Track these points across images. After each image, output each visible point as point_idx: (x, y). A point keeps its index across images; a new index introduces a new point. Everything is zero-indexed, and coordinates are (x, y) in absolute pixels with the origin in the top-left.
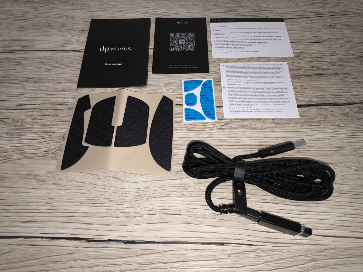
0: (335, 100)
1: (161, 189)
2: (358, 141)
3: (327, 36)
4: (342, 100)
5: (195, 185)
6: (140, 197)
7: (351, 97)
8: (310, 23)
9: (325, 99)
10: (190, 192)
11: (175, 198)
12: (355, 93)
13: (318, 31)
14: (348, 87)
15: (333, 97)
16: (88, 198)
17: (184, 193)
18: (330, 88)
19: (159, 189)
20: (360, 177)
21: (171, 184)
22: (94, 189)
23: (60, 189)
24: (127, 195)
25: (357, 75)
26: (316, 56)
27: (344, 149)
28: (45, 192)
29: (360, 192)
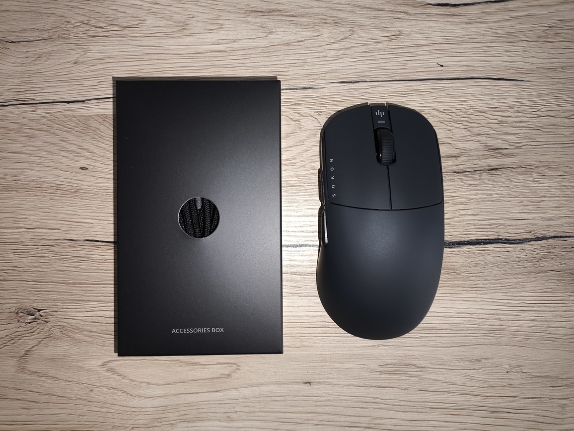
0: (510, 231)
1: (192, 408)
2: (527, 318)
3: (535, 60)
4: (523, 231)
5: (246, 400)
6: (159, 420)
7: (541, 223)
8: (507, 17)
9: (493, 228)
10: (238, 413)
11: (215, 422)
12: (551, 213)
13: (520, 44)
14: (543, 199)
15: (509, 223)
16: (79, 423)
17: (230, 414)
18: (508, 203)
19: (188, 408)
20: (511, 382)
21: (208, 400)
22: (86, 408)
23: (32, 407)
24: (139, 417)
25: (567, 169)
26: (500, 119)
27: (499, 332)
28: (9, 413)
29: (504, 408)
